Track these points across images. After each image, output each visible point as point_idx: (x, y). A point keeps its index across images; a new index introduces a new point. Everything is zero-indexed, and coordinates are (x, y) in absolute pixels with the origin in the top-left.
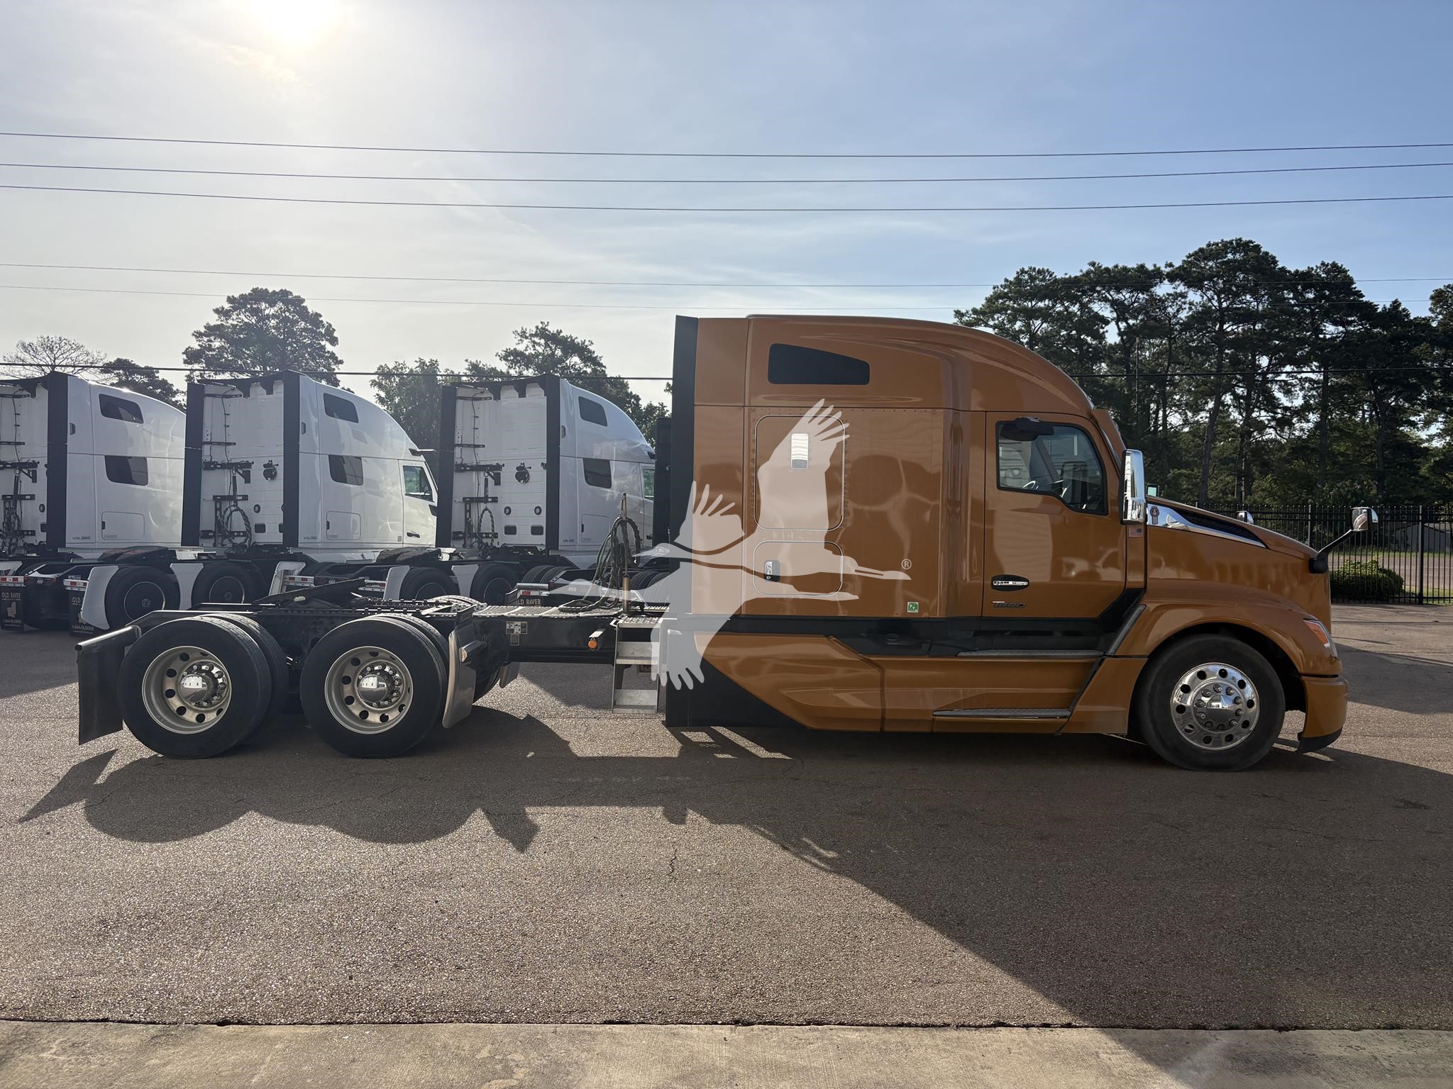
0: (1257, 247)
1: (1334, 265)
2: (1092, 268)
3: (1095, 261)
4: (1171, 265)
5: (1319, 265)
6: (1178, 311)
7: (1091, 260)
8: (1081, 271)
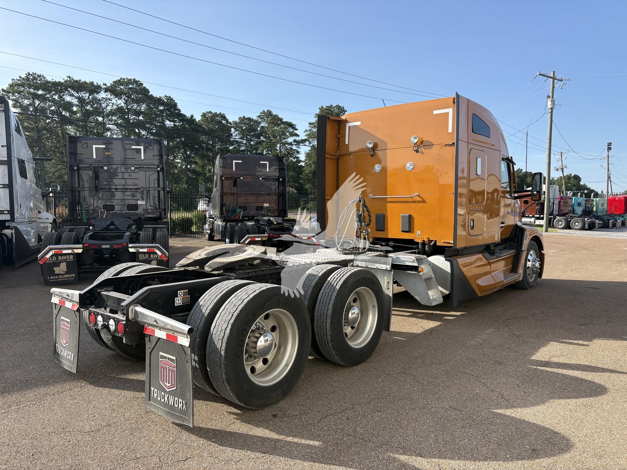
0: (141, 84)
1: (170, 97)
2: (69, 79)
3: (70, 76)
4: (105, 85)
5: (164, 96)
6: (107, 106)
7: (68, 75)
8: (64, 80)
